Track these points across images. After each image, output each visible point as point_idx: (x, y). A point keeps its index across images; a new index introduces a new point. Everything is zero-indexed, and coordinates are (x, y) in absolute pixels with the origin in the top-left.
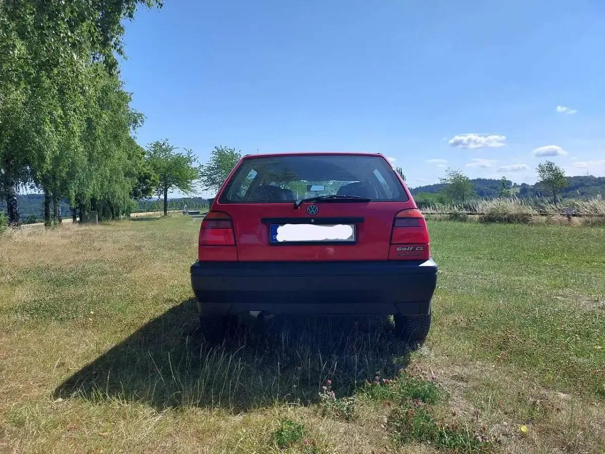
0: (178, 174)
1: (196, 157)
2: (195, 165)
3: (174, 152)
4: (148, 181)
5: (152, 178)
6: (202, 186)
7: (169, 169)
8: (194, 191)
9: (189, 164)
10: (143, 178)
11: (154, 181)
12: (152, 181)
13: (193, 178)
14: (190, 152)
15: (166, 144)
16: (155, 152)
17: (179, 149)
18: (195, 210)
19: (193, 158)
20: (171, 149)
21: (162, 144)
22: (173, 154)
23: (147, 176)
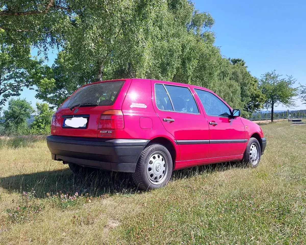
0: (280, 93)
1: (295, 80)
2: (293, 86)
3: (279, 79)
4: (257, 99)
5: (261, 97)
6: (302, 101)
7: (275, 90)
8: (294, 105)
9: (289, 85)
10: (255, 98)
11: (262, 99)
12: (261, 99)
13: (292, 95)
14: (291, 77)
15: (274, 74)
16: (266, 79)
17: (282, 76)
18: (298, 118)
19: (292, 82)
20: (277, 77)
21: (271, 74)
22: (279, 80)
23: (258, 96)
